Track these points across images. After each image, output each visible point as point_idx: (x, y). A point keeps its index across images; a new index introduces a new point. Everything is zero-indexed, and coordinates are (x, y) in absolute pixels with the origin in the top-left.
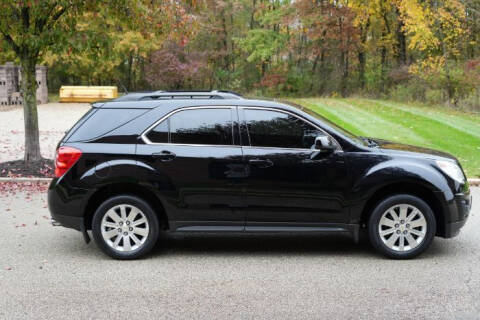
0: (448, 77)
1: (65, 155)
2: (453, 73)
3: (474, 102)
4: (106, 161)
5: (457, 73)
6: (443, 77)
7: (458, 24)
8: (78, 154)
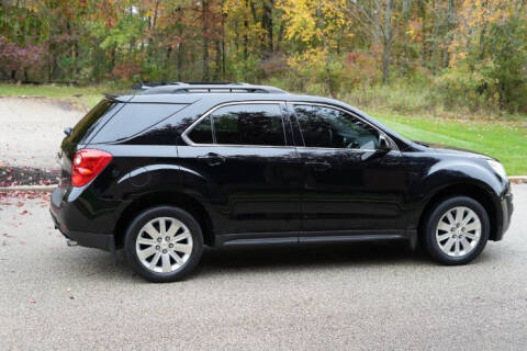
0: (328, 70)
1: (91, 160)
2: (332, 66)
3: (360, 97)
4: (143, 166)
5: (336, 66)
6: (322, 70)
7: (341, 15)
8: (108, 158)
